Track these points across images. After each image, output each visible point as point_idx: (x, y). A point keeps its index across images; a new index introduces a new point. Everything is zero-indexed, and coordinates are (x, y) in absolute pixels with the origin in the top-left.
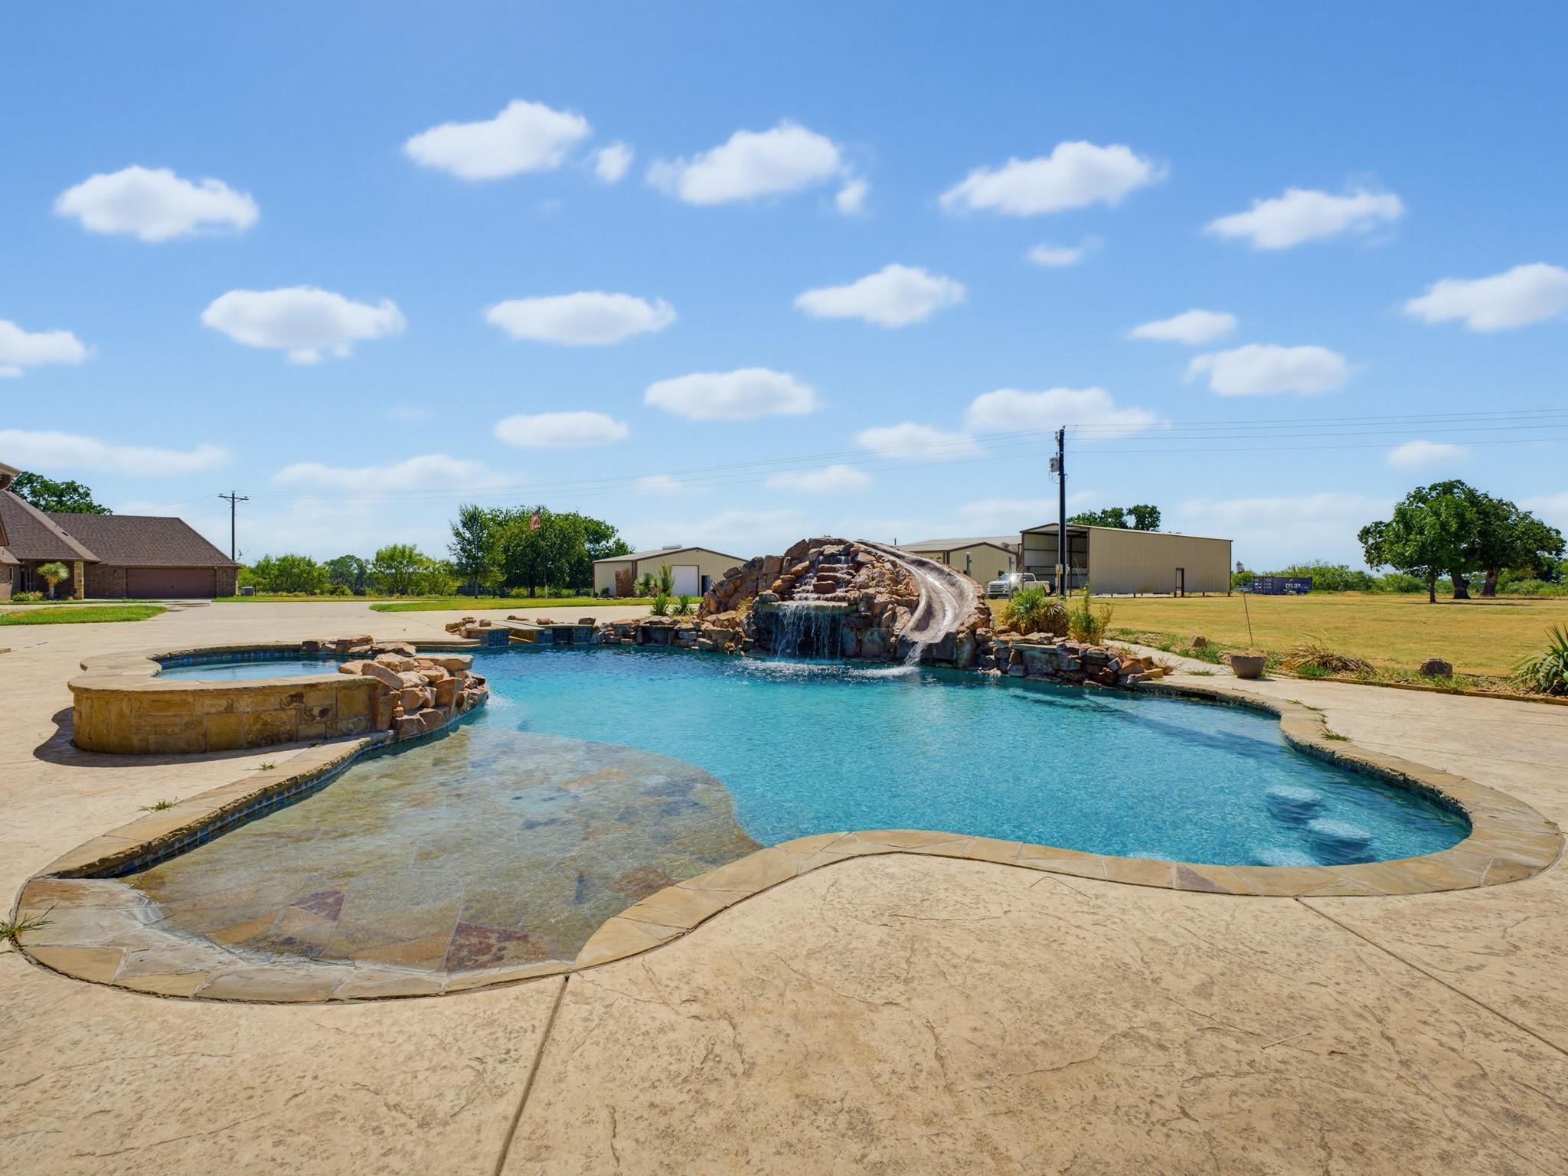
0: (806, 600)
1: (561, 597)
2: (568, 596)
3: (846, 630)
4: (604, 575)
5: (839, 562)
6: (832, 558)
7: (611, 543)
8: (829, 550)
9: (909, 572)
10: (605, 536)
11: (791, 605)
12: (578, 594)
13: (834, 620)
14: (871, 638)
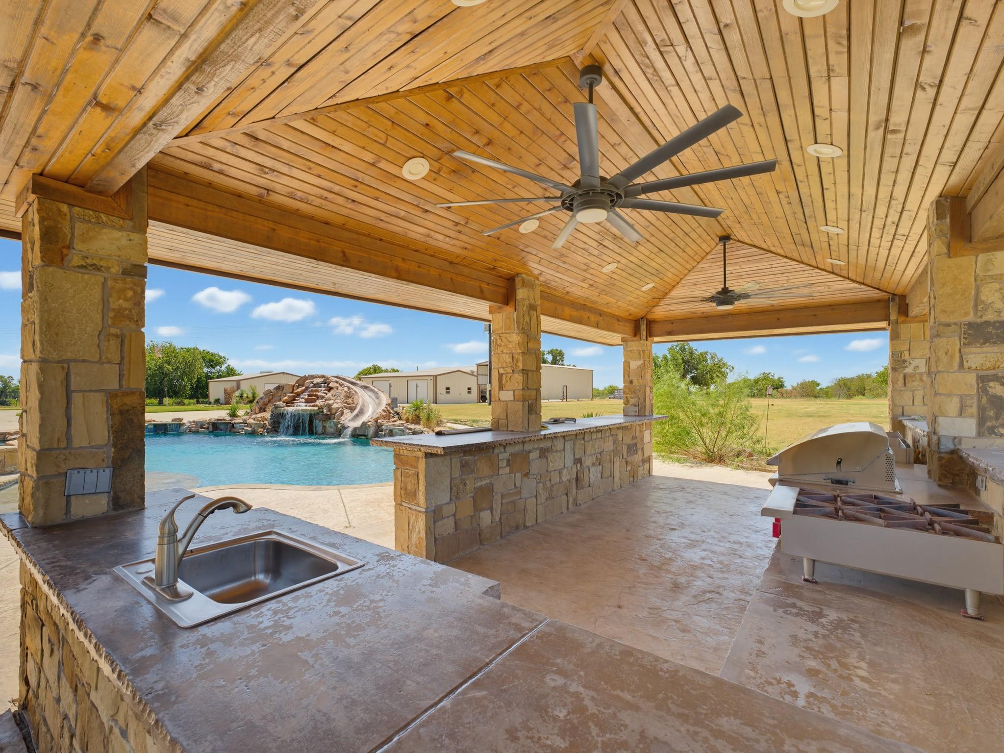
0: (301, 406)
1: (184, 404)
2: (189, 404)
3: (317, 421)
4: (216, 389)
5: (320, 387)
6: (317, 385)
7: (223, 368)
8: (317, 381)
9: (356, 392)
10: (219, 363)
11: (290, 409)
12: (198, 402)
13: (312, 417)
14: (330, 426)
